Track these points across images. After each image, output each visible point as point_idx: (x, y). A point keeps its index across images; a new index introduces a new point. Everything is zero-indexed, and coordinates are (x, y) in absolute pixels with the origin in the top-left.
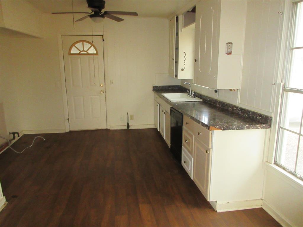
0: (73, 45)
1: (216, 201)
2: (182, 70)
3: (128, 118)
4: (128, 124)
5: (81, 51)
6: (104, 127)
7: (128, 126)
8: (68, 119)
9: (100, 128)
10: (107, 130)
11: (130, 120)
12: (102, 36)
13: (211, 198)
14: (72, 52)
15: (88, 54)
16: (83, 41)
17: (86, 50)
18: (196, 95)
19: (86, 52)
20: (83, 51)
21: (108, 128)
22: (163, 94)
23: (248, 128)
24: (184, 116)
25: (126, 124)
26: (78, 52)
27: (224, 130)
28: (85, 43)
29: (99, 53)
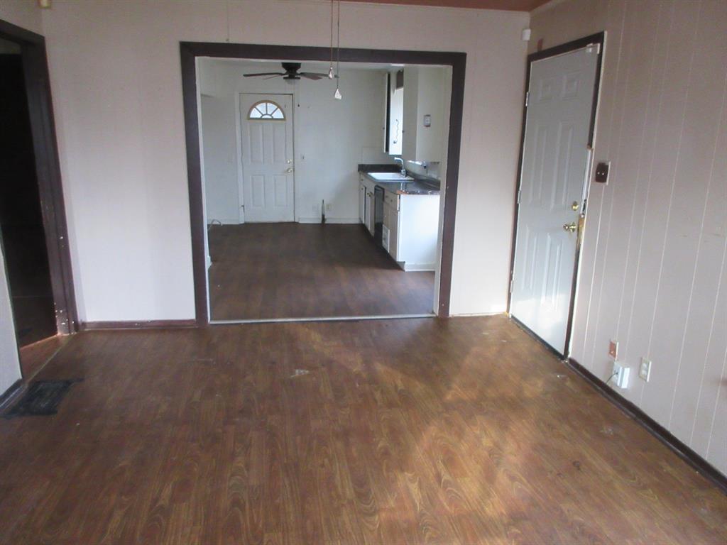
0: (254, 106)
1: (404, 262)
2: (395, 143)
3: (323, 208)
4: (323, 216)
5: (263, 115)
6: (291, 220)
7: (323, 219)
8: (243, 206)
9: (286, 220)
10: (294, 223)
11: (326, 212)
12: (292, 94)
13: (399, 259)
14: (252, 116)
15: (273, 119)
16: (267, 101)
17: (269, 113)
18: (407, 173)
19: (271, 115)
20: (267, 114)
21: (296, 221)
22: (369, 174)
23: (432, 193)
24: (386, 191)
25: (321, 217)
26: (259, 116)
27: (410, 193)
28: (268, 104)
29: (287, 118)
